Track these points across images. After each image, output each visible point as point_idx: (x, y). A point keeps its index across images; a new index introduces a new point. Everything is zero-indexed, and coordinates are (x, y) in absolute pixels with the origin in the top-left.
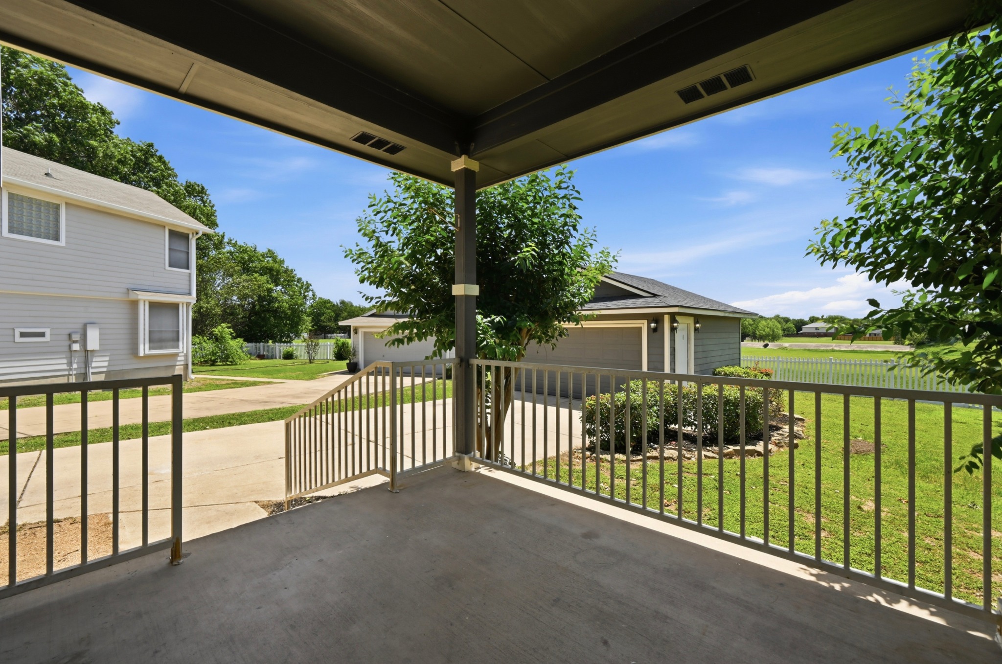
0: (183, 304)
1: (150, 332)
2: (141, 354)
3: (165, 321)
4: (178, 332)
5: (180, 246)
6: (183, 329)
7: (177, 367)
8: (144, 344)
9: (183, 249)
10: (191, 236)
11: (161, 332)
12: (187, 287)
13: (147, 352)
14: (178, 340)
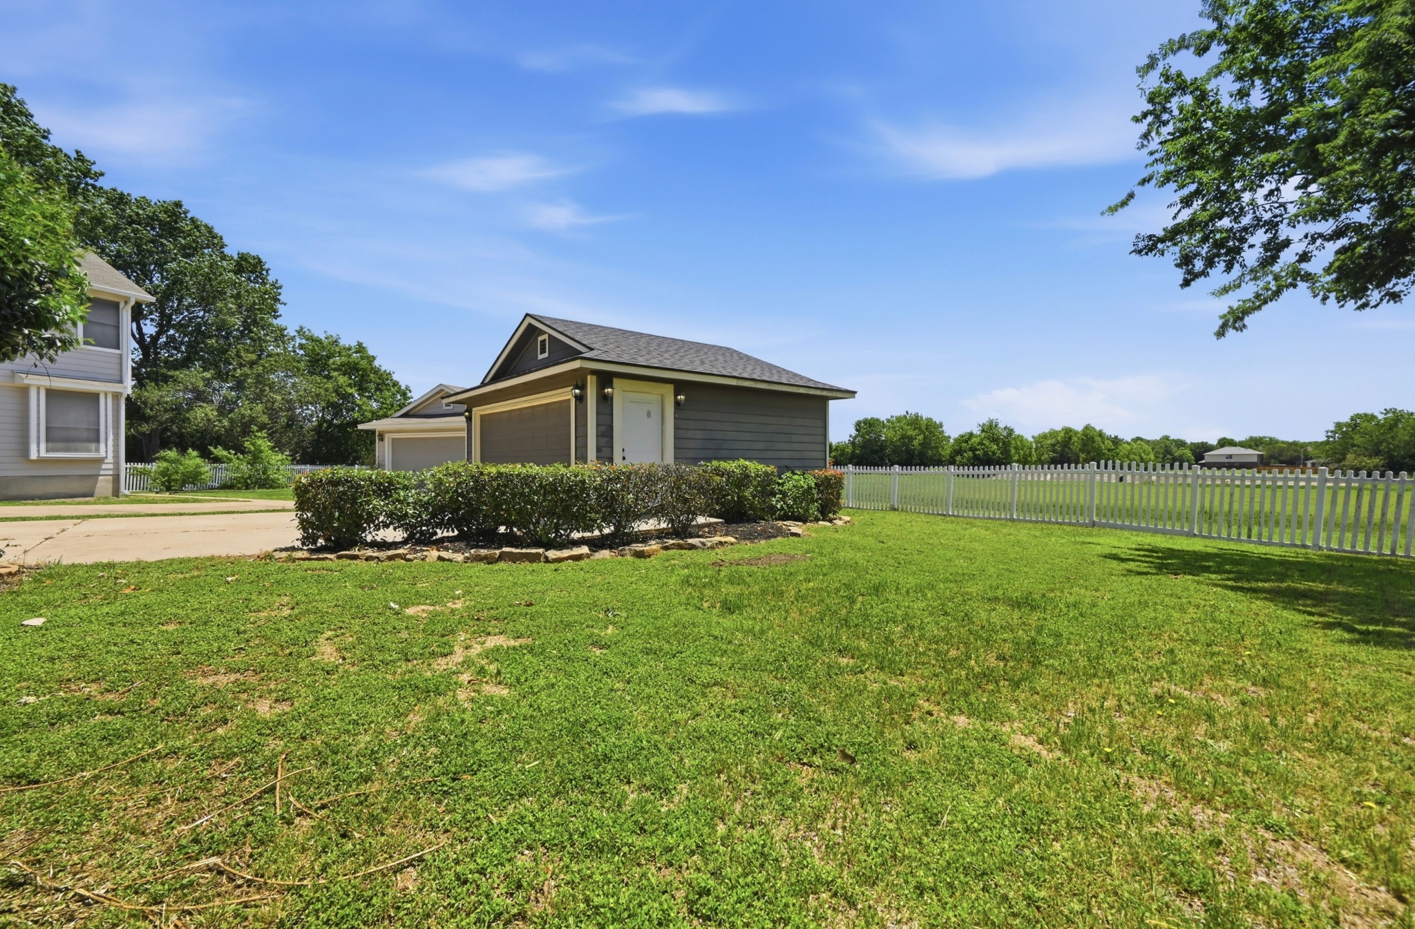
0: (106, 394)
1: (48, 428)
2: (34, 456)
3: (74, 417)
4: (98, 431)
5: (105, 317)
6: (106, 427)
7: (100, 478)
8: (38, 444)
9: (111, 322)
10: (122, 305)
11: (67, 429)
12: (117, 372)
13: (43, 454)
14: (98, 441)
